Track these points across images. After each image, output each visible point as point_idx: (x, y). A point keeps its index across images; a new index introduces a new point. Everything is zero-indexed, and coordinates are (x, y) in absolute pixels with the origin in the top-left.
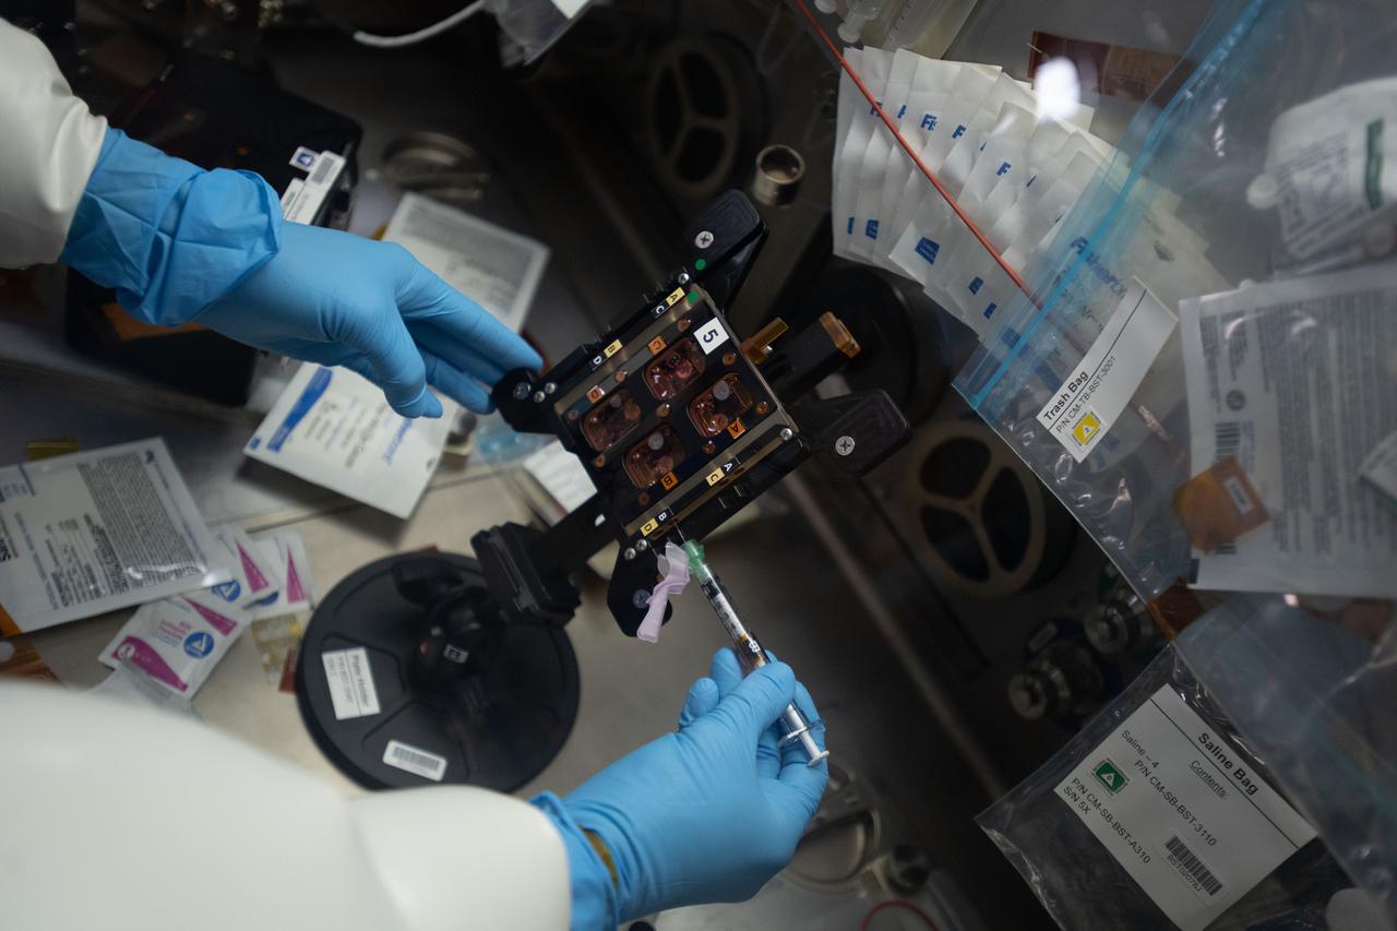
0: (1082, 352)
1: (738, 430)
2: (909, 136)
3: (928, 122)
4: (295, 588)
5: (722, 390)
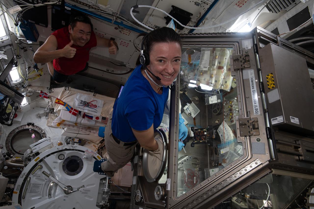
0: (225, 148)
1: (204, 140)
2: (224, 129)
3: (226, 129)
5: (204, 137)
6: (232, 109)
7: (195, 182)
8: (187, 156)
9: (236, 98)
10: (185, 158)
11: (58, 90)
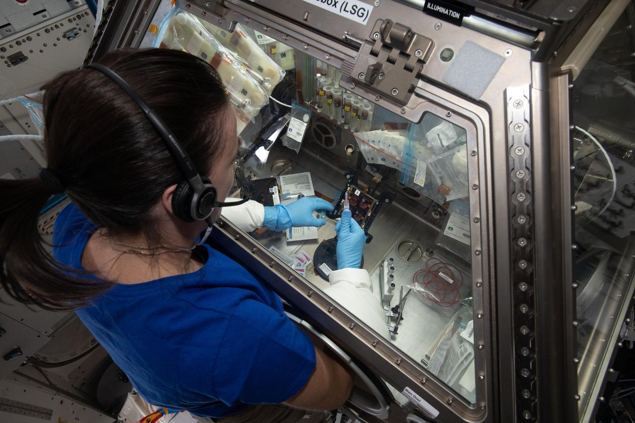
0: (415, 168)
1: (369, 206)
2: (371, 144)
3: (373, 141)
4: (308, 259)
5: (364, 200)
6: (339, 98)
7: (451, 281)
8: (383, 262)
9: (319, 75)
10: (386, 270)
11: (128, 409)
